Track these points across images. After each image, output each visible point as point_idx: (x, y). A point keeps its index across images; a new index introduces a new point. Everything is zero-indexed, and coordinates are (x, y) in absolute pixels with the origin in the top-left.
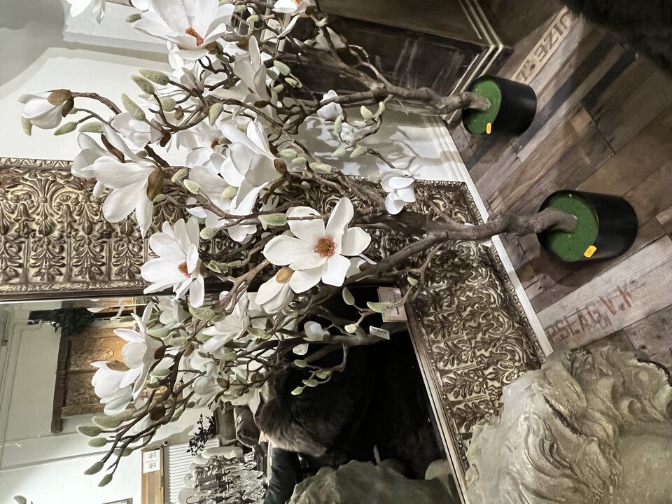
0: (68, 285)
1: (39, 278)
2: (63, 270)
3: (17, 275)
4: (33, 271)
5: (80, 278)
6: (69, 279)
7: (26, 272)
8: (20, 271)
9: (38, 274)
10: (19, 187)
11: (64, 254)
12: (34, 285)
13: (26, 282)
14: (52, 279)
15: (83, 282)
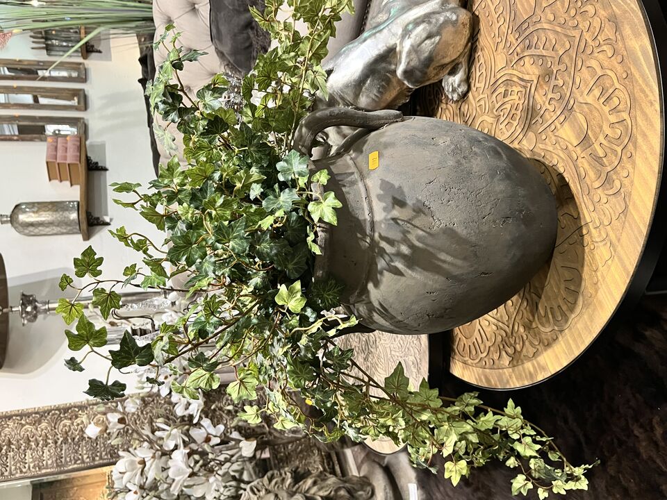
0: (101, 461)
1: (88, 460)
2: (98, 454)
3: (79, 459)
4: (85, 457)
5: (106, 457)
6: (101, 458)
7: (82, 457)
8: (80, 457)
9: (88, 457)
10: (79, 419)
11: (98, 446)
12: (87, 463)
13: (83, 462)
14: (94, 459)
15: (107, 459)
